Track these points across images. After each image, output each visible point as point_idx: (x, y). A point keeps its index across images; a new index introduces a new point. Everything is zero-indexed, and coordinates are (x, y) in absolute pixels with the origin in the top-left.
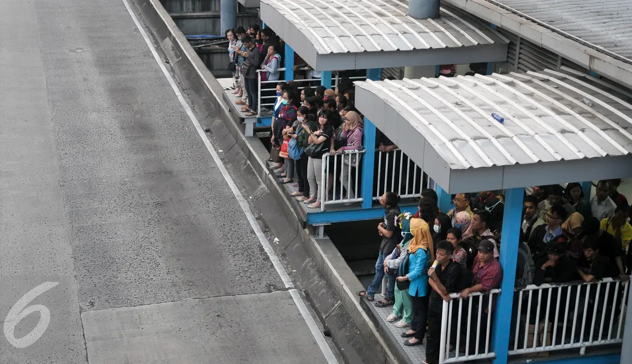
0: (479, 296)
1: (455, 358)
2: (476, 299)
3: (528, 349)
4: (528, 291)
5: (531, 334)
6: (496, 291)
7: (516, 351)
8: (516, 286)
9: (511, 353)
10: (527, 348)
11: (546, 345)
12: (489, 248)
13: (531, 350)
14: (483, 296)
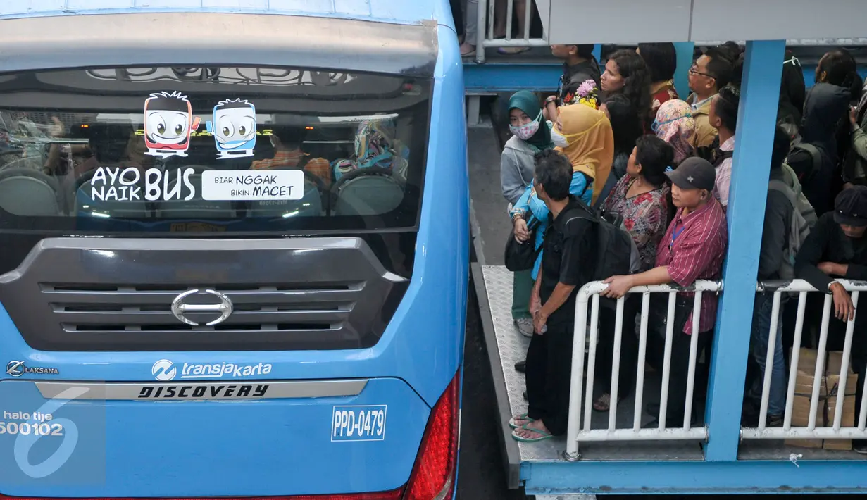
0: (667, 294)
1: (607, 430)
2: (659, 301)
3: (793, 429)
4: (797, 294)
5: (803, 394)
6: (712, 286)
7: (762, 431)
8: (761, 277)
9: (749, 433)
10: (792, 426)
11: (842, 425)
12: (691, 179)
13: (802, 433)
14: (678, 295)
